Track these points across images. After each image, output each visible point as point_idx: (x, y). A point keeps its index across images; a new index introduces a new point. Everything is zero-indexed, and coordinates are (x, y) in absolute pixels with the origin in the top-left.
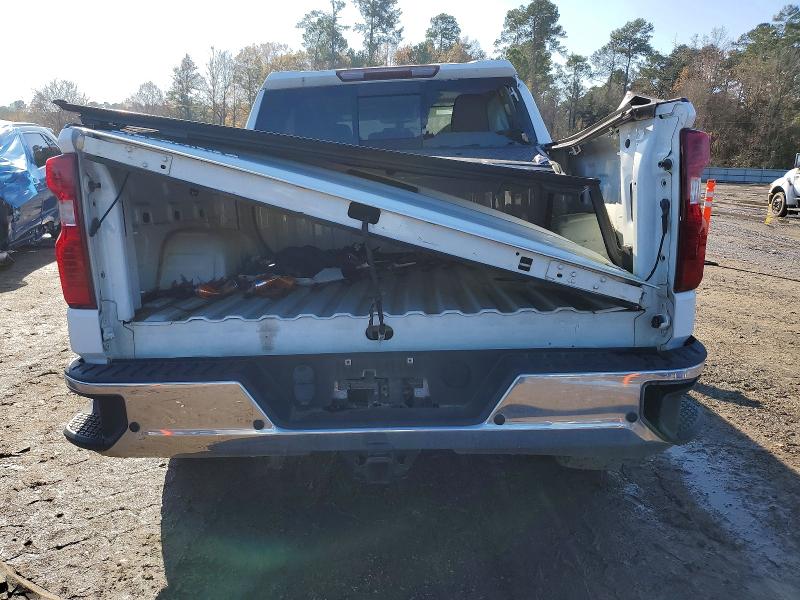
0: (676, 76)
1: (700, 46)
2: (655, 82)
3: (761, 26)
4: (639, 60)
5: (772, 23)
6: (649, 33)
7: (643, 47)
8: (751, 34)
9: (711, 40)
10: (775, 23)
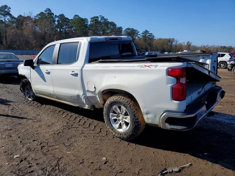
0: (22, 24)
1: (26, 16)
2: (14, 25)
3: (41, 12)
4: (8, 18)
5: (44, 12)
6: (10, 10)
7: (8, 14)
8: (39, 14)
9: (29, 15)
10: (45, 12)
